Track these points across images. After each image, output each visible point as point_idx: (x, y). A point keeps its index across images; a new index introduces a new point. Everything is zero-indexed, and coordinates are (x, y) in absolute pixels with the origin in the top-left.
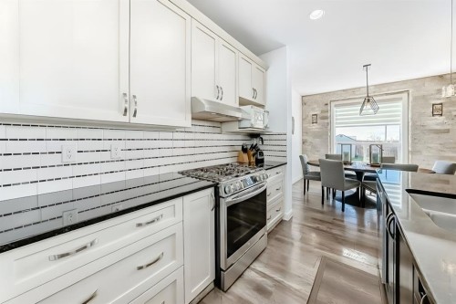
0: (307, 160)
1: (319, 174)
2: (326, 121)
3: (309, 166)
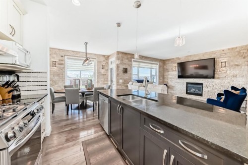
0: (53, 91)
1: (64, 98)
2: (62, 66)
3: (55, 94)
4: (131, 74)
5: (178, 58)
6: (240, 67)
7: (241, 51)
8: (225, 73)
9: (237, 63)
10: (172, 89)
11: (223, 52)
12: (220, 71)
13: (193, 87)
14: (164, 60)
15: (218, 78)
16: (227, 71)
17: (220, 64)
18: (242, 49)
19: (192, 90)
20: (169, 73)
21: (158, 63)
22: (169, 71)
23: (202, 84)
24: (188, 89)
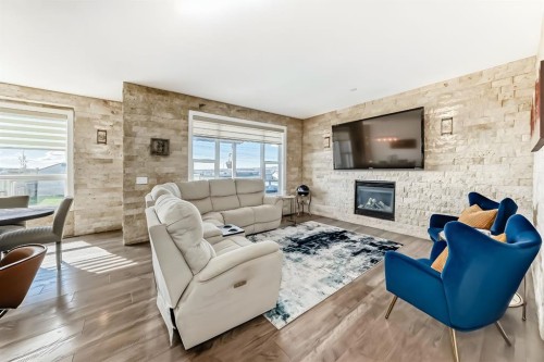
4: (186, 158)
5: (335, 114)
6: (490, 133)
7: (494, 84)
8: (451, 151)
9: (482, 122)
10: (321, 199)
11: (447, 90)
12: (437, 147)
13: (373, 195)
14: (302, 121)
15: (435, 168)
16: (456, 145)
17: (438, 127)
18: (497, 76)
19: (370, 203)
20: (315, 154)
21: (285, 128)
22: (313, 151)
23: (391, 185)
24: (359, 200)
